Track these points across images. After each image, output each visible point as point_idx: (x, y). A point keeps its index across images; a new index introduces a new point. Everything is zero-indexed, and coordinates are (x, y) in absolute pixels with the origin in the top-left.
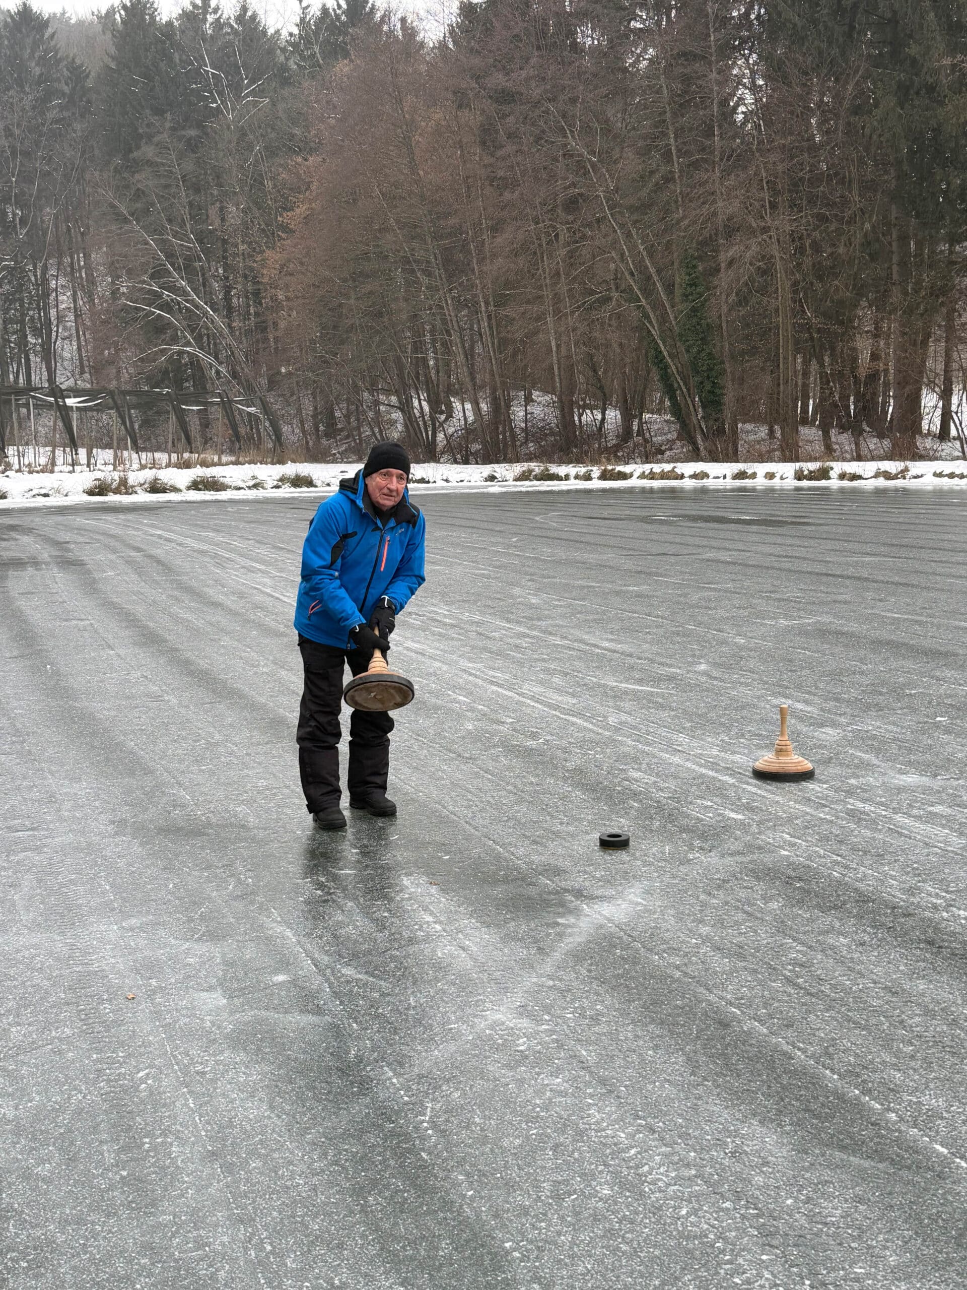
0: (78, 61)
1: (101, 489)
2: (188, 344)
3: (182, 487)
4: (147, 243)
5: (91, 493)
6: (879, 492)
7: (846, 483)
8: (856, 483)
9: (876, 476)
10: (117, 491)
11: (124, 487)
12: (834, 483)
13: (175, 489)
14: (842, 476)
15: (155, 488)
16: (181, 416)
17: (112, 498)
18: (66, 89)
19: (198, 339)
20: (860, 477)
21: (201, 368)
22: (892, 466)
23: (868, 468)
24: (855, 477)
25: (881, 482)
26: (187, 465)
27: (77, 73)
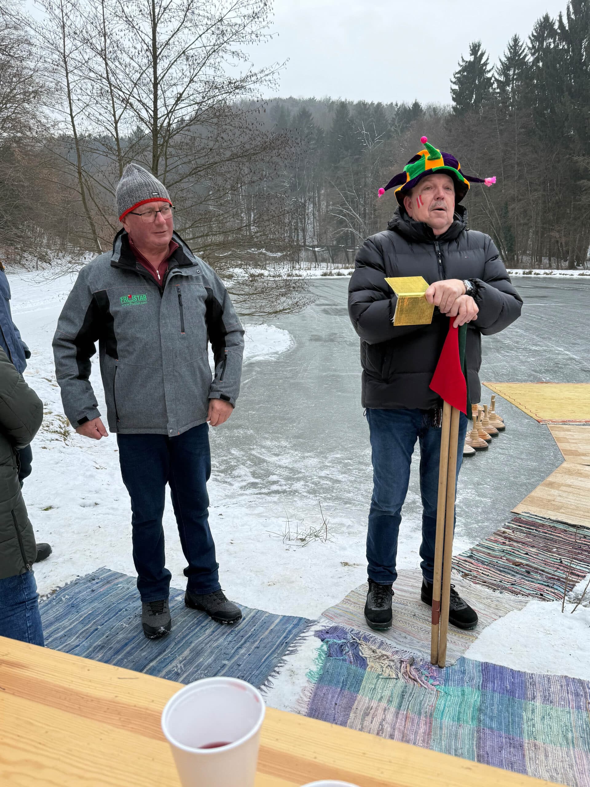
0: (320, 128)
1: (325, 275)
2: (351, 228)
3: (346, 274)
4: (339, 194)
5: (322, 275)
6: (545, 278)
7: (535, 276)
8: (539, 276)
9: (544, 274)
10: (329, 275)
11: (331, 274)
12: (533, 276)
13: (344, 275)
14: (535, 274)
15: (339, 274)
16: (347, 252)
17: (327, 277)
18: (316, 138)
19: (354, 226)
20: (539, 274)
21: (354, 236)
22: (548, 271)
23: (542, 272)
24: (538, 274)
25: (545, 276)
26: (347, 268)
27: (320, 132)
